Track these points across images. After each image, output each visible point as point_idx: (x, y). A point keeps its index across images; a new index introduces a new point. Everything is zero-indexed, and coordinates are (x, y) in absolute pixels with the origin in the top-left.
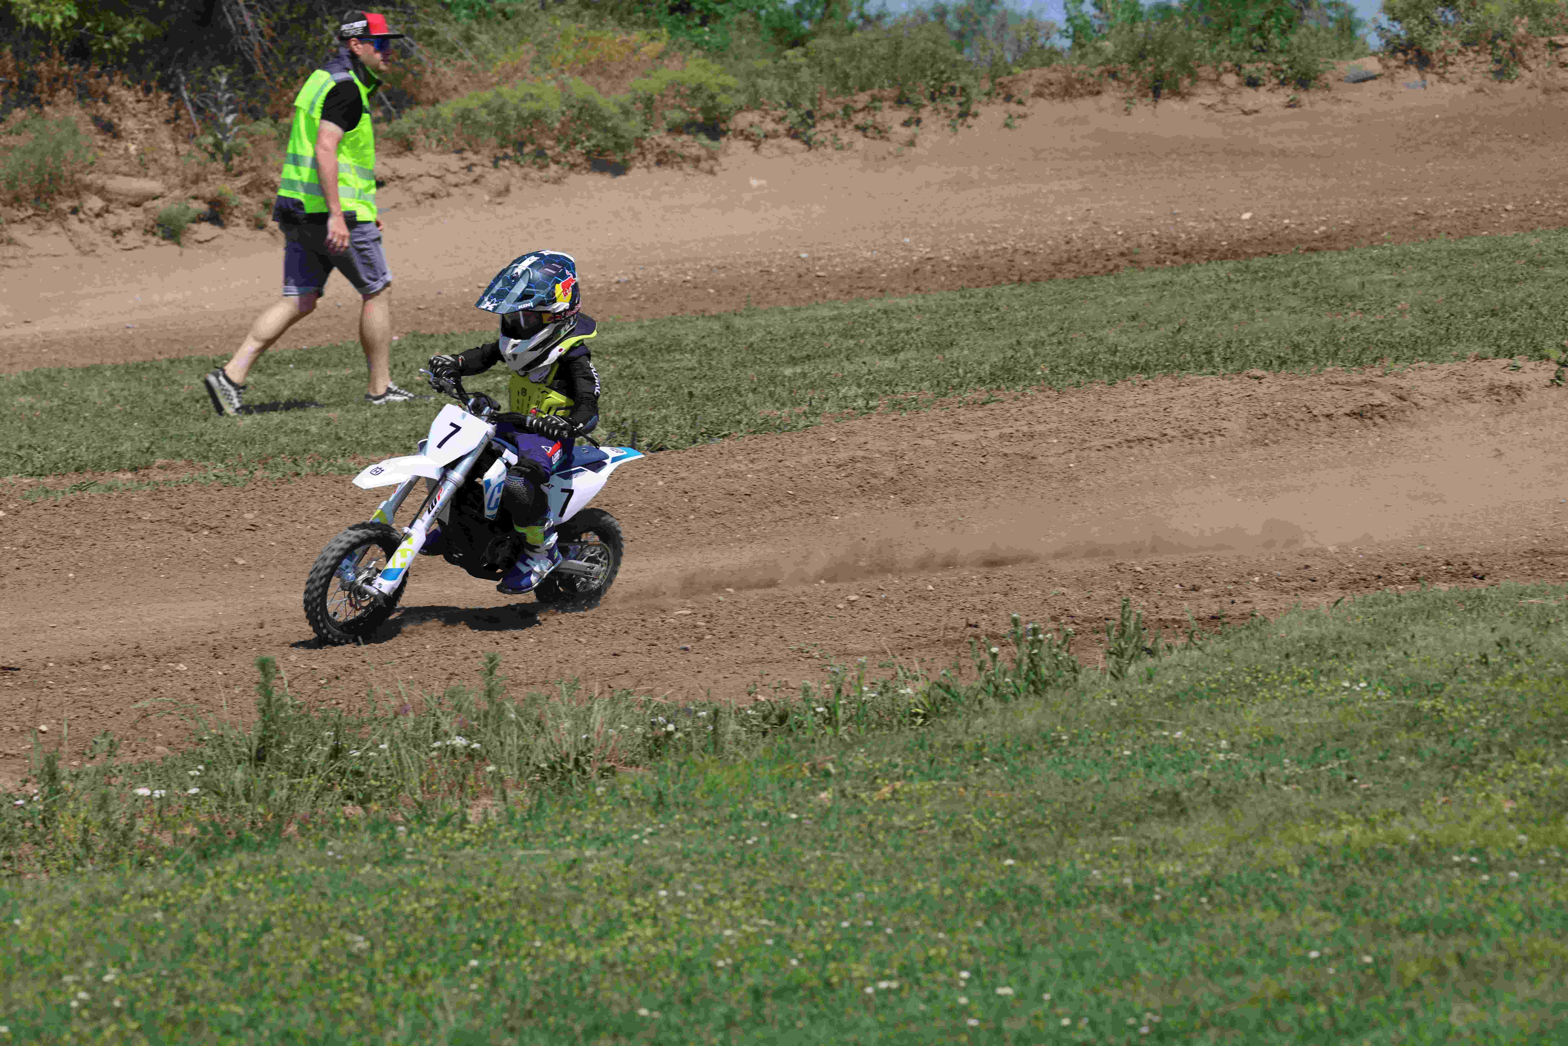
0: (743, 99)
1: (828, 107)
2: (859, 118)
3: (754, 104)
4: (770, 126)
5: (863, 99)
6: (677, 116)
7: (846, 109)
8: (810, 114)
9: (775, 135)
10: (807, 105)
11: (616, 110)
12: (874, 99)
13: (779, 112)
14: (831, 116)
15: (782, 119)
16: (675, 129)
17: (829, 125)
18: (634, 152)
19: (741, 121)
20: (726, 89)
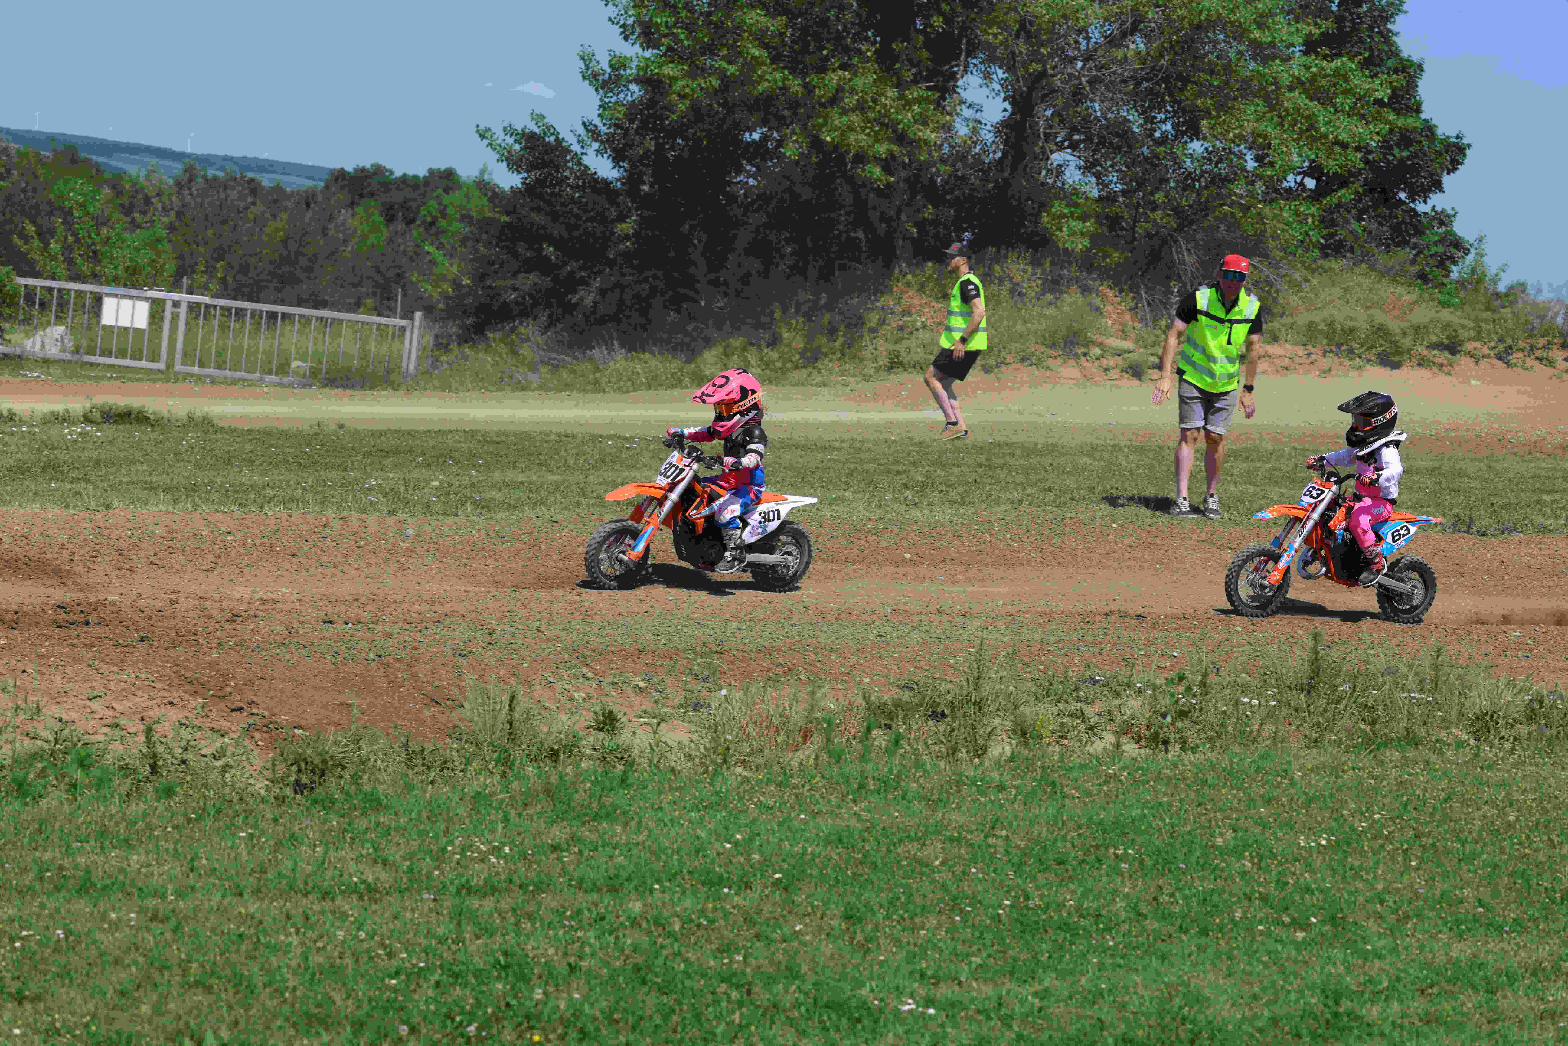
0: (1473, 333)
1: (1522, 344)
2: (1539, 353)
3: (1478, 337)
4: (1486, 351)
5: (1542, 342)
6: (1434, 339)
7: (1532, 346)
8: (1510, 347)
9: (1488, 356)
10: (1509, 341)
11: (1398, 331)
12: (1549, 343)
13: (1493, 344)
14: (1522, 350)
15: (1493, 348)
16: (1432, 346)
17: (1521, 355)
18: (1406, 357)
19: (1470, 346)
20: (1463, 327)
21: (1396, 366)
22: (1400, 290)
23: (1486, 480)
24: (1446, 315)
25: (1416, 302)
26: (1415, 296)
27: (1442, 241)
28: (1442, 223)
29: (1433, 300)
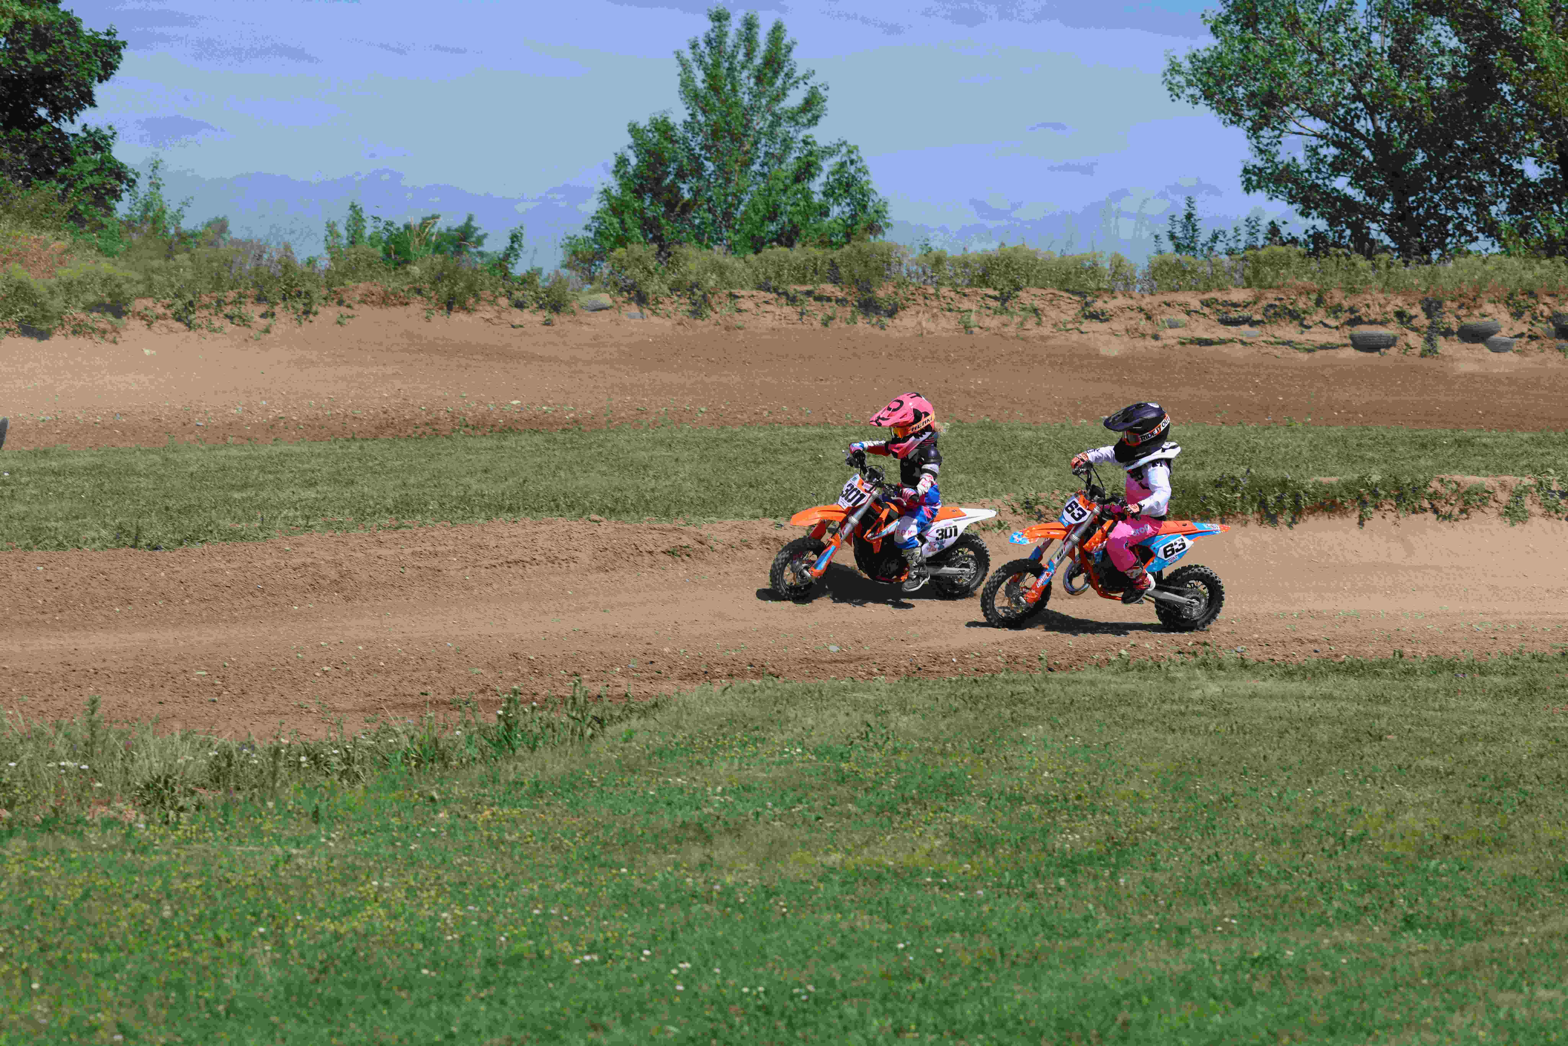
0: (141, 288)
1: (205, 299)
2: (228, 310)
3: (149, 292)
4: (160, 310)
5: (232, 295)
6: (91, 298)
7: (219, 302)
8: (191, 303)
9: (164, 317)
10: (190, 297)
11: (44, 290)
12: (240, 296)
13: (168, 301)
14: (207, 307)
15: (169, 306)
16: (90, 308)
17: (205, 313)
18: (56, 322)
19: (139, 305)
20: (129, 280)
21: (43, 335)
22: (47, 236)
23: (161, 478)
24: (105, 266)
25: (67, 251)
26: (65, 244)
27: (98, 171)
28: (97, 148)
29: (90, 247)
